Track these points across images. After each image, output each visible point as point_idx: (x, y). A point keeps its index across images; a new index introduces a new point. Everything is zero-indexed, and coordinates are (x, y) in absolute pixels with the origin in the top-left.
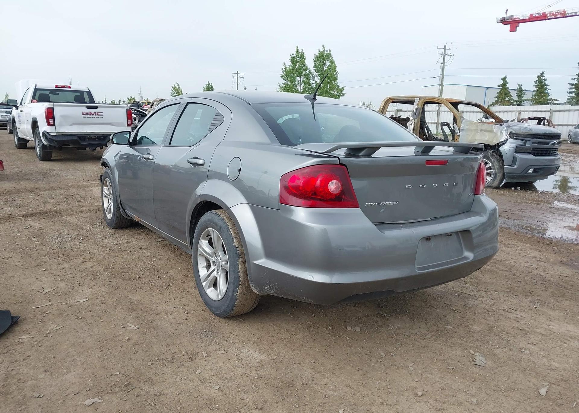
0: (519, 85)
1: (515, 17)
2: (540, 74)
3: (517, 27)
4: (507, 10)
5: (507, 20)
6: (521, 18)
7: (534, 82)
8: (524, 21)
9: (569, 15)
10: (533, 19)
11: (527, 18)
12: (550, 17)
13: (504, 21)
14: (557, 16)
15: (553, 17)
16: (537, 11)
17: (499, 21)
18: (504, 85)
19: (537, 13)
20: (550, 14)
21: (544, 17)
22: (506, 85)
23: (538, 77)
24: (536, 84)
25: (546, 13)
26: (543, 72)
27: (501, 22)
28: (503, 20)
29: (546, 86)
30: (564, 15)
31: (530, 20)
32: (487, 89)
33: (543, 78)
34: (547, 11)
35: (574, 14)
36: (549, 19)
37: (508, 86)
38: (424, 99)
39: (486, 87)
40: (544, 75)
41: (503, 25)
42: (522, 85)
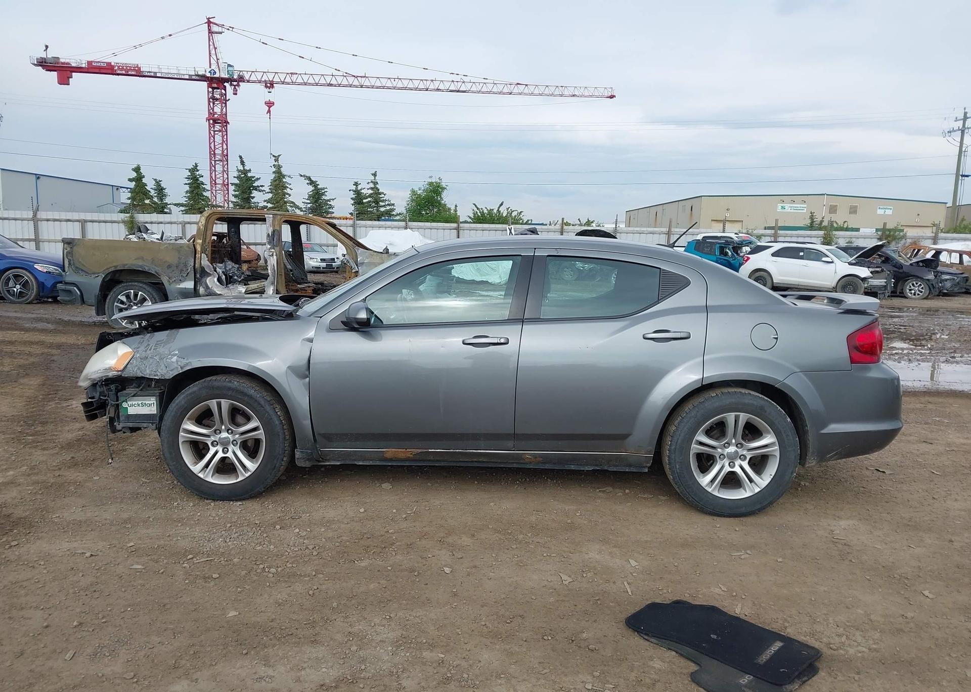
0: (155, 180)
1: (62, 60)
2: (192, 167)
3: (69, 78)
4: (47, 47)
5: (50, 63)
6: (73, 65)
7: (186, 178)
8: (79, 70)
9: (146, 74)
10: (93, 69)
11: (84, 66)
12: (119, 72)
13: (45, 64)
14: (130, 73)
15: (124, 72)
17: (36, 63)
18: (139, 179)
19: (98, 60)
20: (119, 67)
21: (108, 69)
22: (142, 180)
23: (190, 170)
24: (189, 182)
25: (113, 64)
26: (196, 164)
27: (41, 66)
28: (42, 62)
29: (204, 185)
30: (138, 73)
31: (89, 71)
32: (38, 177)
33: (197, 173)
34: (113, 61)
35: (152, 74)
36: (118, 74)
37: (144, 180)
38: (282, 216)
39: (36, 174)
40: (198, 168)
41: (44, 71)
42: (161, 181)
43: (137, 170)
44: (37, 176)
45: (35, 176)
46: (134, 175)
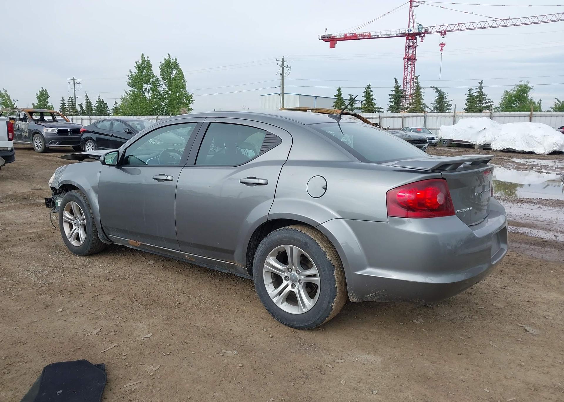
0: (350, 95)
1: (333, 35)
2: (367, 86)
3: (335, 44)
4: (326, 29)
5: (327, 38)
6: (338, 37)
7: (363, 93)
8: (340, 39)
9: (374, 37)
10: (347, 38)
11: (343, 37)
12: (360, 38)
13: (324, 39)
14: (365, 37)
15: (362, 37)
16: (350, 31)
17: (321, 38)
18: (339, 95)
19: (350, 33)
20: (360, 35)
21: (354, 37)
22: (341, 96)
23: (366, 88)
24: (365, 95)
25: (357, 34)
26: (369, 84)
27: (323, 39)
28: (323, 38)
29: (373, 96)
30: (370, 37)
31: (345, 39)
33: (370, 90)
34: (357, 32)
35: (377, 37)
36: (359, 39)
37: (342, 96)
38: (316, 110)
39: (315, 96)
40: (370, 87)
41: (324, 42)
42: (352, 96)
43: (339, 90)
44: (316, 97)
45: (314, 97)
46: (337, 93)
